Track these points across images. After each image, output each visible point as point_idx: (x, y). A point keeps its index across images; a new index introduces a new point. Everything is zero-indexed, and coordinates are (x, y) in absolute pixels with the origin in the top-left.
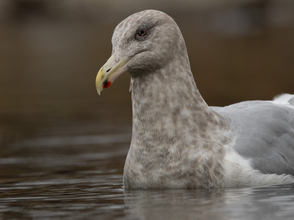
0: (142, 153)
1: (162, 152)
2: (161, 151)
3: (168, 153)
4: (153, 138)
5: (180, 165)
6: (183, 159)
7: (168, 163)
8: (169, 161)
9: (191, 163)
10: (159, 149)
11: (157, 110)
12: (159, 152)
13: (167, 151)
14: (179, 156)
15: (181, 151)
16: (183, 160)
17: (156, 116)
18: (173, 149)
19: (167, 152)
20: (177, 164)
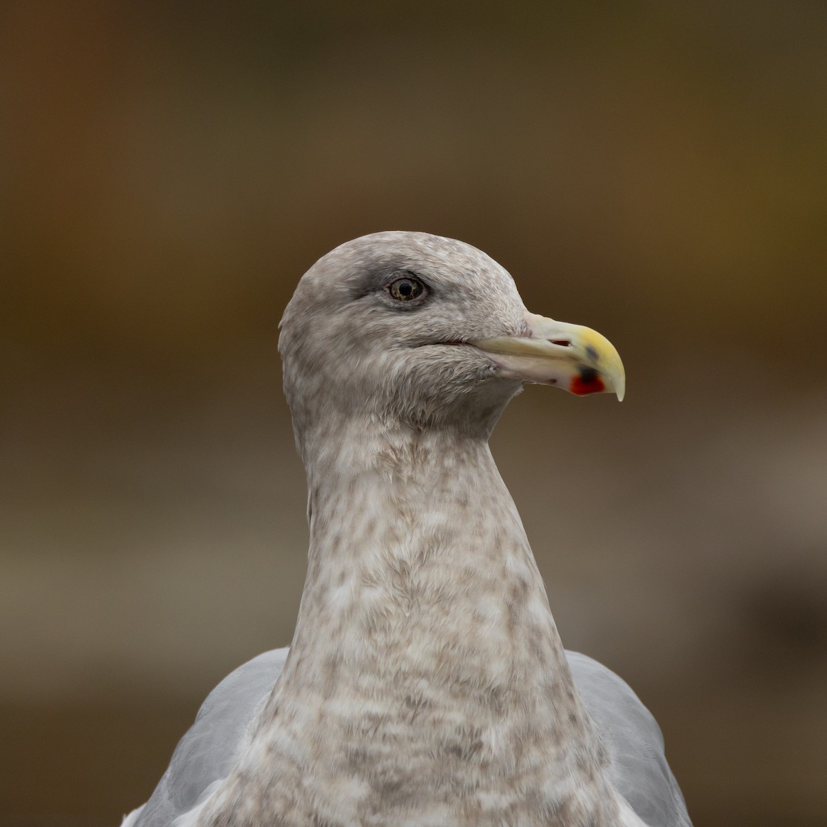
0: (381, 727)
1: (460, 733)
2: (459, 730)
3: (478, 747)
4: (438, 665)
5: (513, 807)
6: (525, 787)
7: (472, 788)
8: (478, 782)
9: (550, 811)
10: (451, 724)
11: (469, 560)
12: (448, 733)
13: (476, 736)
14: (513, 771)
15: (519, 751)
16: (524, 791)
17: (463, 582)
18: (496, 737)
19: (476, 741)
20: (505, 801)
